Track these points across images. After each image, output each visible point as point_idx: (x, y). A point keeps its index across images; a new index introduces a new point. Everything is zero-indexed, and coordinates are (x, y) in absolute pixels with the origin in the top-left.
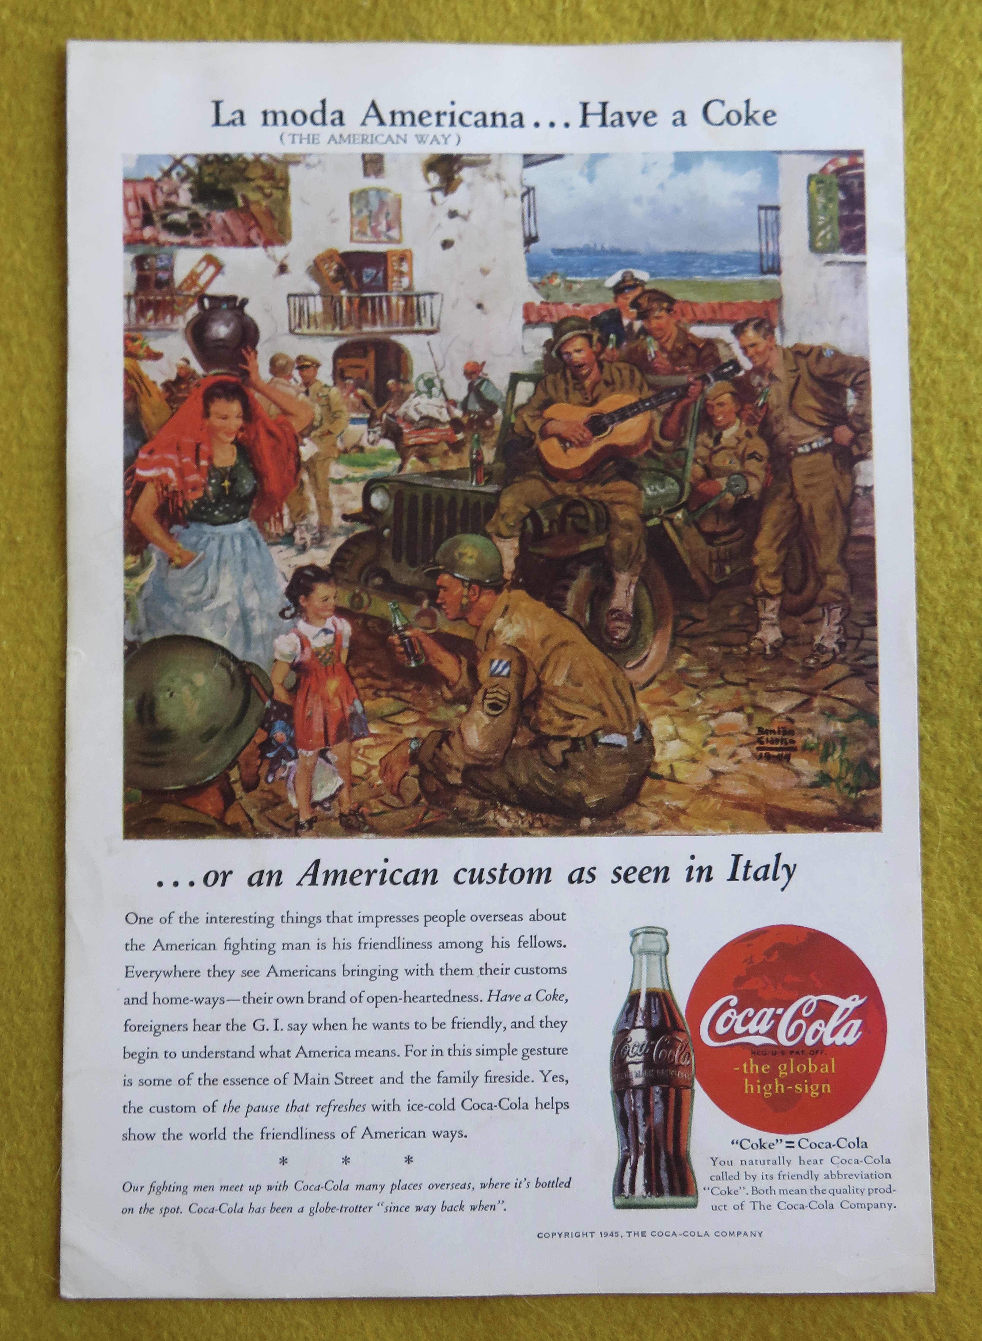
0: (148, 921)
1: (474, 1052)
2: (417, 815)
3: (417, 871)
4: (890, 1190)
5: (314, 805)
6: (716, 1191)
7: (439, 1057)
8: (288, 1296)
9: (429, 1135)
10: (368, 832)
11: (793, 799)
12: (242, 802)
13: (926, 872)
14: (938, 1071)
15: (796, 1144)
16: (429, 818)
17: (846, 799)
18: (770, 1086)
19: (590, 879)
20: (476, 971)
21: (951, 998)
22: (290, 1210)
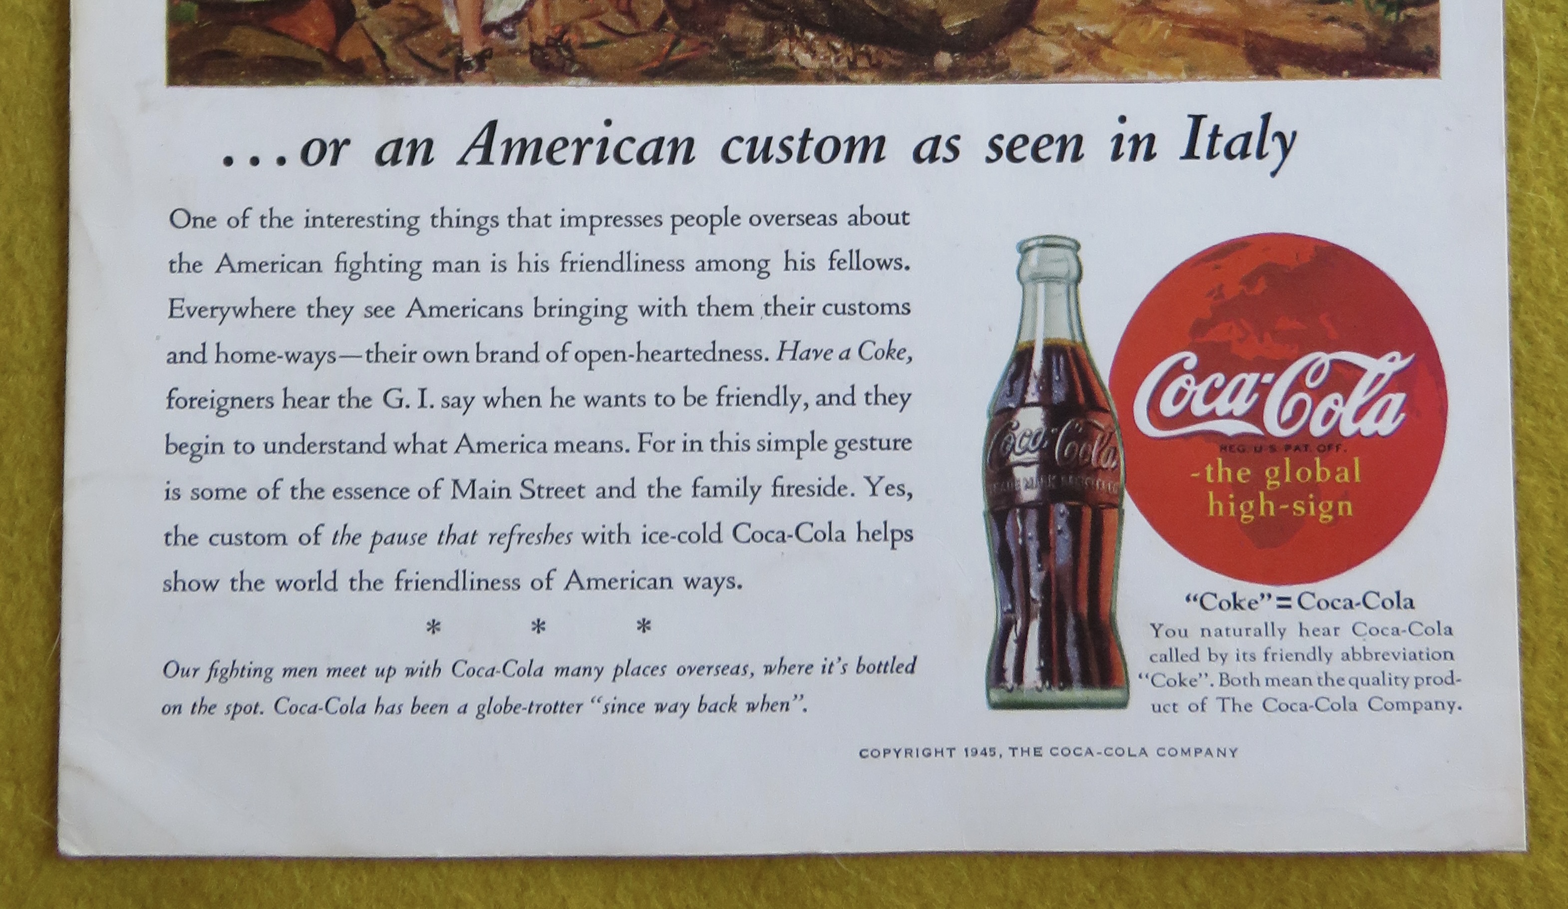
0: (208, 222)
1: (754, 445)
2: (661, 46)
3: (660, 141)
4: (1452, 680)
5: (488, 29)
6: (1159, 680)
7: (696, 454)
8: (441, 854)
9: (679, 583)
10: (578, 74)
11: (1291, 22)
12: (367, 24)
13: (1514, 145)
14: (1532, 481)
15: (1294, 602)
16: (680, 52)
17: (1380, 22)
18: (1251, 504)
19: (950, 155)
20: (759, 309)
21: (1556, 357)
22: (444, 708)
